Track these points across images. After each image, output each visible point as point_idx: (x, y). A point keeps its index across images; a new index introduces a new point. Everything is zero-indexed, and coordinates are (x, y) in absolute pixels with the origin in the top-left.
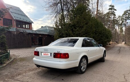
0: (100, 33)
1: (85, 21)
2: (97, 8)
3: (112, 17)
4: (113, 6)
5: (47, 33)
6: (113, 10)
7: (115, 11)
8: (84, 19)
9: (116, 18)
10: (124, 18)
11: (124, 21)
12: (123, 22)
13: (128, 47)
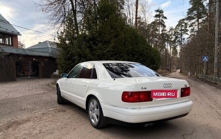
0: (141, 55)
1: (112, 31)
2: (137, 12)
3: (161, 29)
4: (161, 12)
5: (47, 55)
6: (161, 18)
7: (165, 20)
8: (112, 28)
9: (166, 32)
10: (179, 31)
11: (179, 36)
12: (177, 37)
13: (186, 77)
